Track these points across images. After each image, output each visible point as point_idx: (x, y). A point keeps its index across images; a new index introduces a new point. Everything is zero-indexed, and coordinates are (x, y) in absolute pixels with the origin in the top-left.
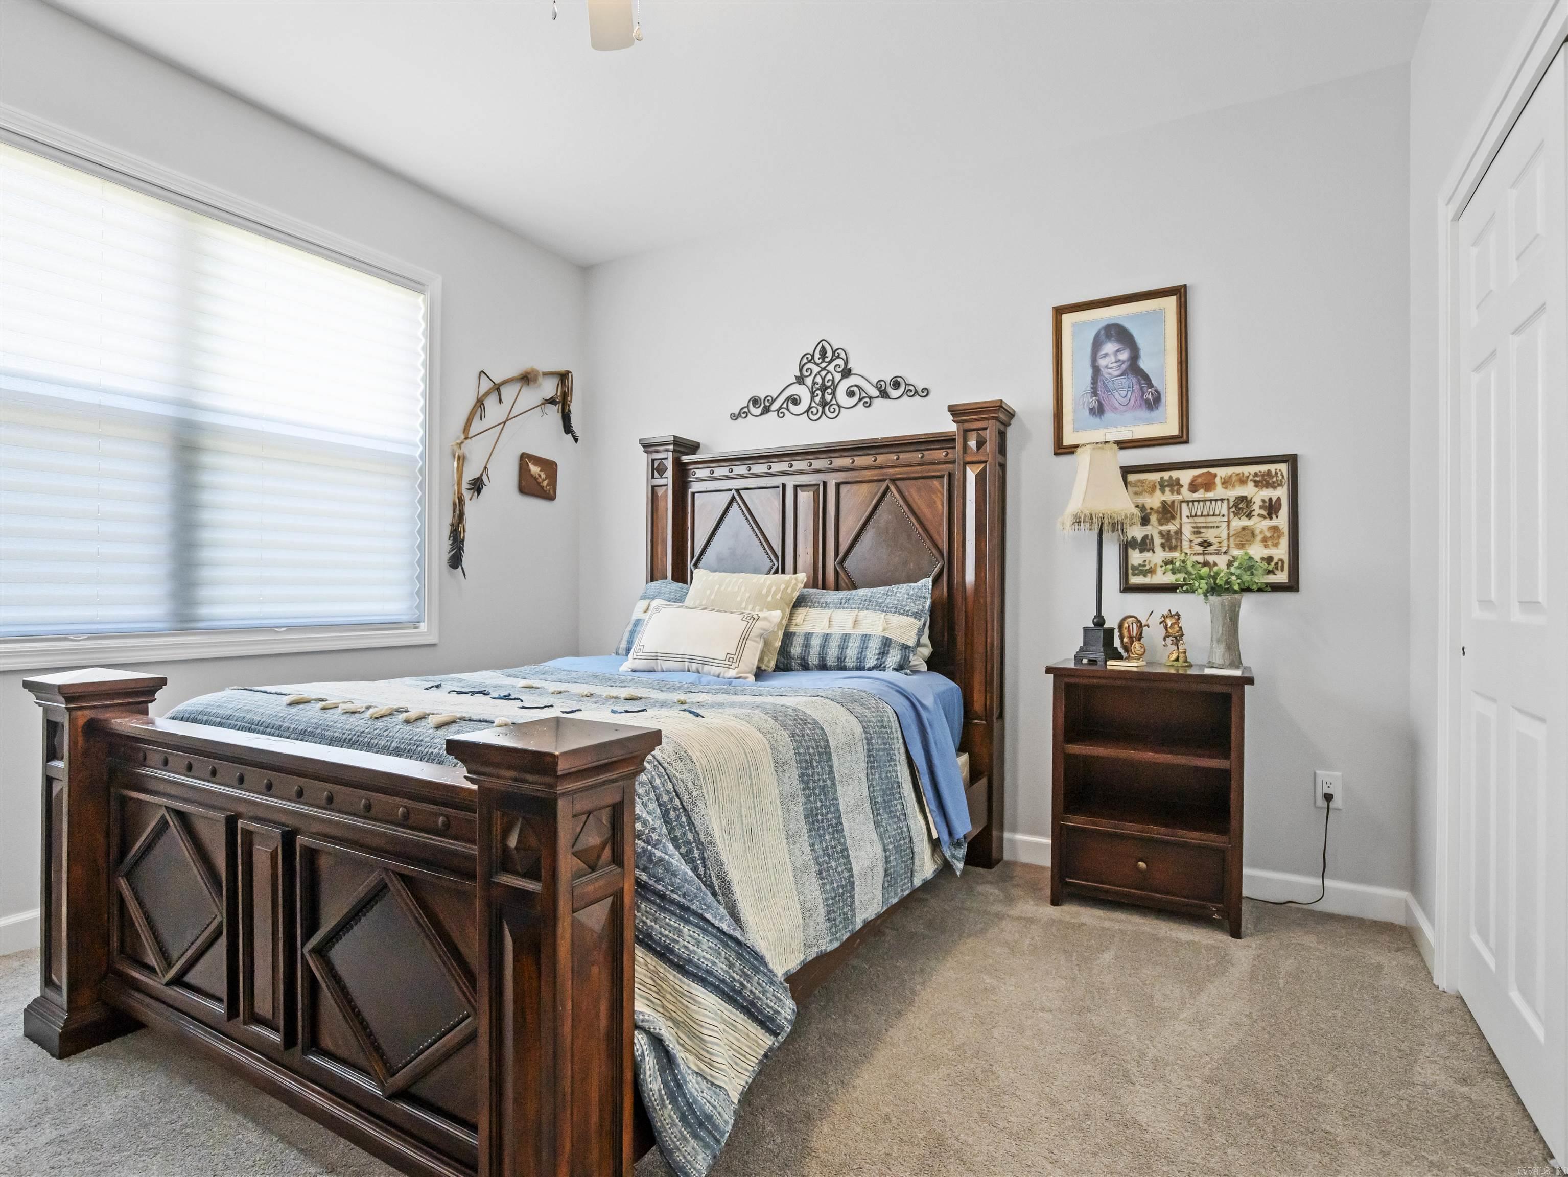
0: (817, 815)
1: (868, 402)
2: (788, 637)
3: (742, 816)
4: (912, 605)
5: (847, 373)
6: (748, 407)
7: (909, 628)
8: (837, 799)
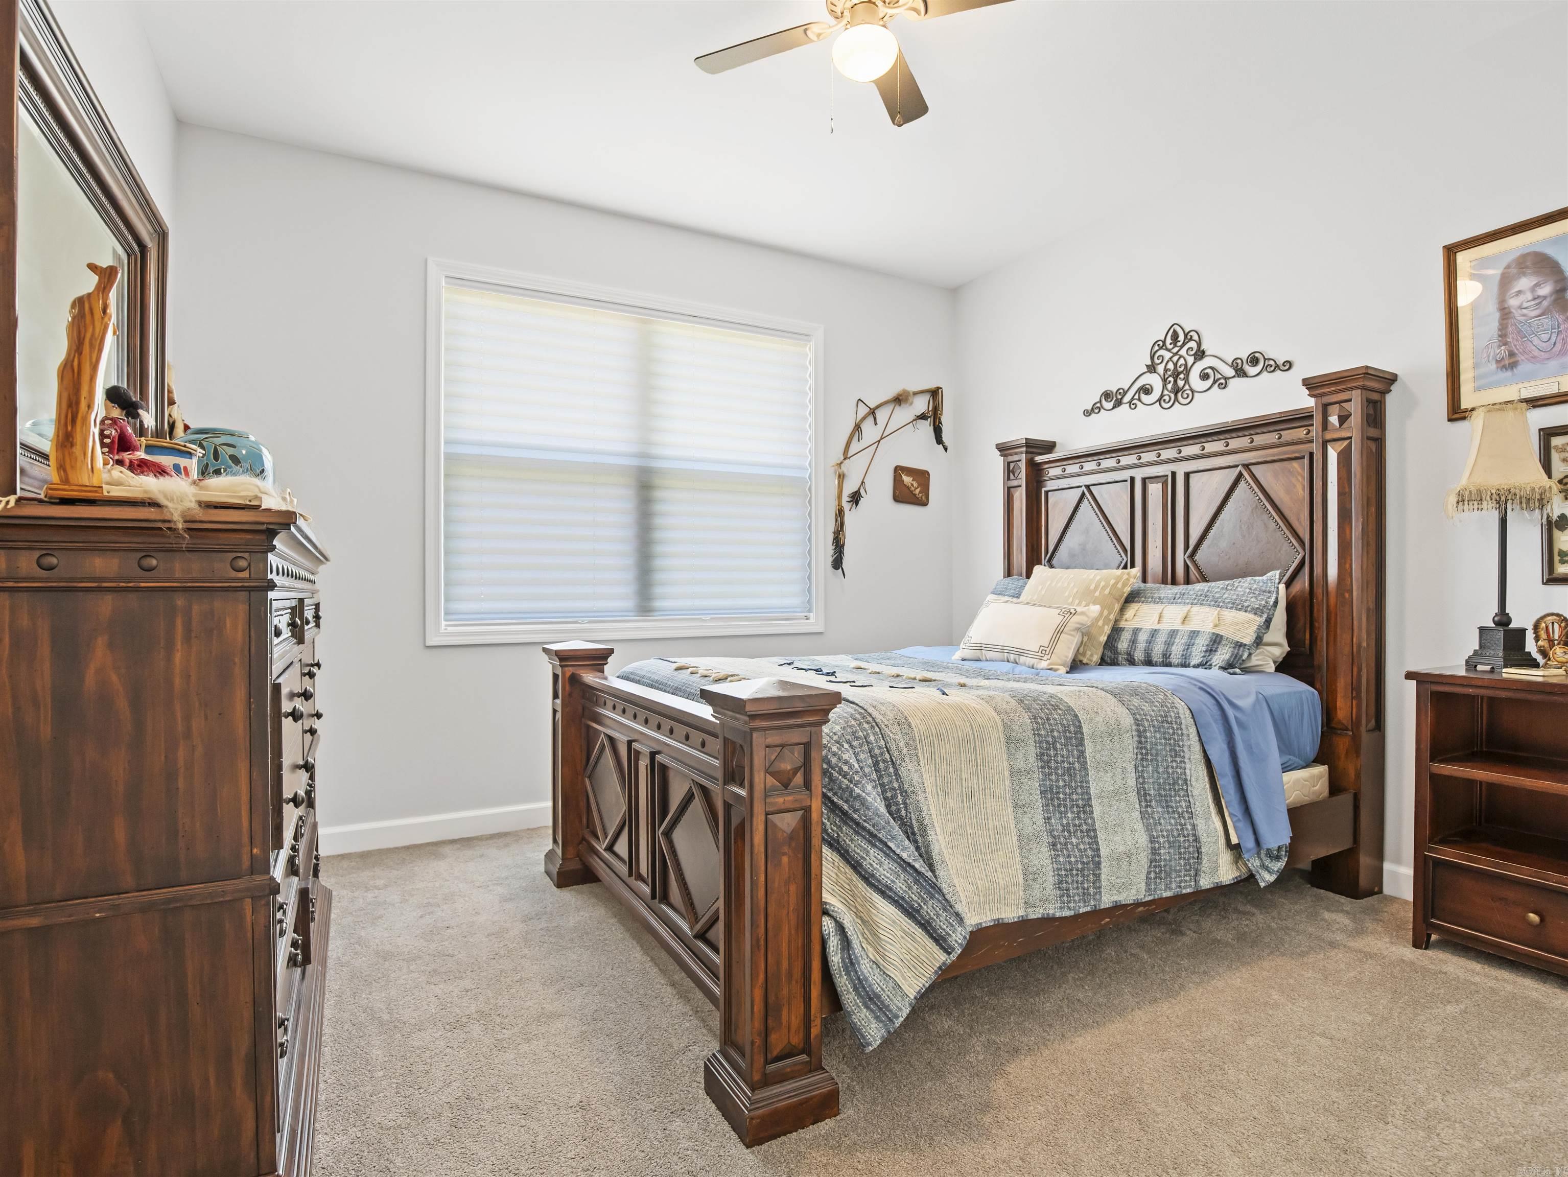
0: (1058, 793)
1: (1222, 383)
2: (1116, 631)
3: (962, 779)
4: (1253, 600)
5: (1200, 354)
6: (1100, 402)
7: (1247, 625)
8: (1088, 782)
